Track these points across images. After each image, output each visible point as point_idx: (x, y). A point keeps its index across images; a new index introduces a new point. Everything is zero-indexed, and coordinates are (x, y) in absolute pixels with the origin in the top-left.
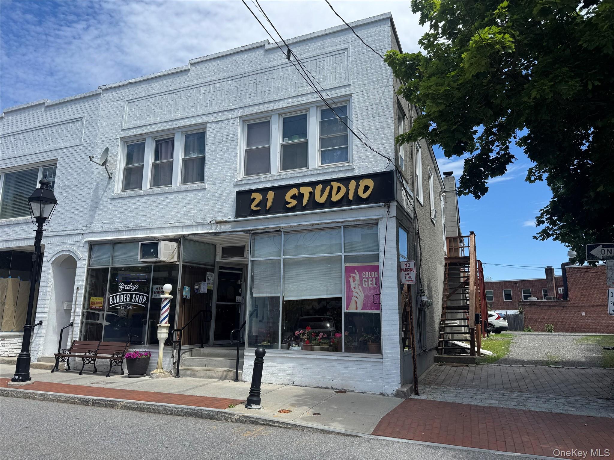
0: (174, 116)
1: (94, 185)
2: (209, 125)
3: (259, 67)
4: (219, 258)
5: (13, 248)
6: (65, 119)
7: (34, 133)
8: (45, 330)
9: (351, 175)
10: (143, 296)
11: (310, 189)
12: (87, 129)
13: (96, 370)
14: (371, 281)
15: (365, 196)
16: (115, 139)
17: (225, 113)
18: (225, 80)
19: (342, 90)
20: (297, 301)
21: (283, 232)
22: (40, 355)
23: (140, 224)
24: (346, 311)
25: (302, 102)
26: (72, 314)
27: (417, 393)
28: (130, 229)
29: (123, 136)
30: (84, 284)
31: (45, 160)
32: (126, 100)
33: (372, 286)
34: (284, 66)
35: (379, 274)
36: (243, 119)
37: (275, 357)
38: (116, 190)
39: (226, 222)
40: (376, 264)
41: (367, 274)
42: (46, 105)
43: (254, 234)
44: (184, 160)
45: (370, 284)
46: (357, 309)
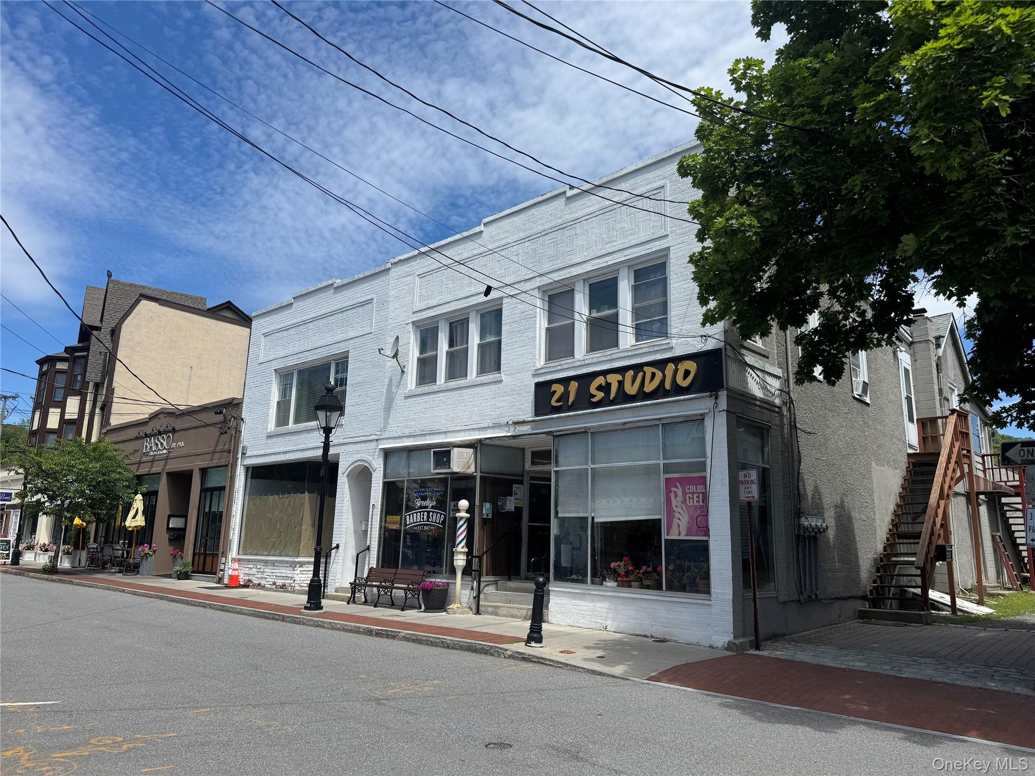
0: (468, 291)
1: (387, 380)
2: (505, 301)
3: (559, 221)
4: (528, 466)
5: (308, 458)
6: (355, 302)
7: (324, 320)
8: (342, 555)
9: (669, 356)
10: (441, 514)
11: (620, 377)
12: (378, 313)
13: (393, 604)
14: (697, 497)
15: (685, 384)
16: (406, 324)
17: (522, 284)
18: (522, 241)
19: (657, 243)
20: (611, 522)
21: (590, 434)
22: (338, 585)
23: (435, 427)
24: (666, 537)
25: (609, 263)
26: (369, 536)
27: (758, 648)
28: (424, 433)
29: (415, 319)
30: (380, 500)
31: (337, 352)
32: (416, 275)
33: (698, 504)
34: (588, 217)
35: (706, 489)
36: (543, 290)
37: (584, 594)
38: (409, 386)
39: (524, 423)
40: (703, 474)
41: (692, 488)
42: (335, 286)
43: (557, 436)
44: (479, 345)
45: (695, 502)
46: (679, 535)
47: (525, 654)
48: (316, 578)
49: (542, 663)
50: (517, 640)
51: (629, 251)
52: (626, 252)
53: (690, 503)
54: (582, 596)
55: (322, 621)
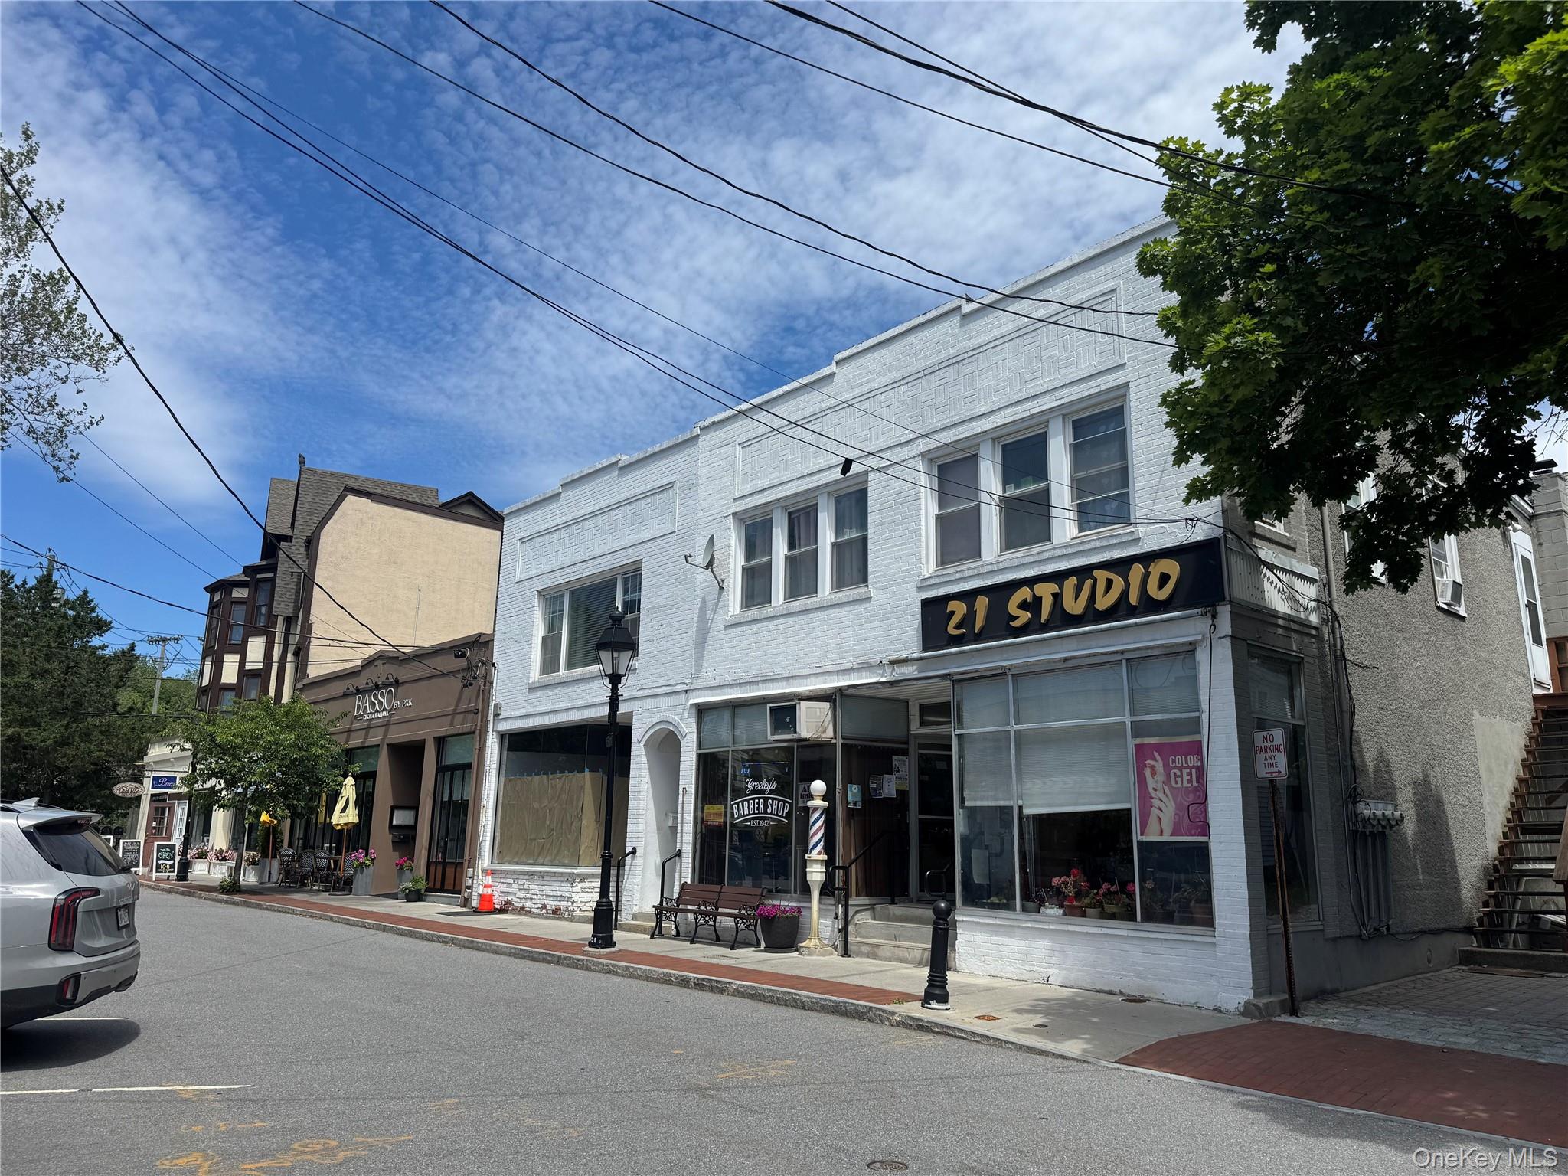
0: (815, 465)
1: (698, 602)
2: (872, 476)
3: (952, 352)
4: (915, 727)
5: (588, 720)
6: (649, 487)
7: (605, 516)
8: (641, 863)
9: (1134, 553)
10: (785, 802)
11: (1055, 588)
12: (682, 502)
13: (718, 939)
14: (1188, 774)
15: (1162, 595)
16: (725, 517)
17: (897, 450)
18: (895, 385)
19: (1109, 377)
20: (1049, 815)
21: (1010, 676)
22: (636, 909)
23: (771, 671)
24: (1140, 838)
25: (1033, 412)
26: (679, 835)
27: (1294, 1012)
28: (756, 679)
29: (737, 509)
30: (693, 782)
31: (625, 563)
32: (737, 442)
33: (1190, 785)
34: (997, 343)
35: (1202, 761)
36: (928, 456)
37: (1010, 926)
38: (731, 609)
39: (905, 661)
40: (1196, 738)
41: (1180, 761)
42: (620, 465)
43: (959, 681)
44: (834, 545)
45: (1185, 782)
46: (1161, 834)
47: (922, 1020)
48: (604, 900)
49: (949, 1035)
50: (908, 998)
51: (1064, 392)
52: (1059, 394)
53: (1176, 783)
54: (1007, 931)
55: (615, 965)
